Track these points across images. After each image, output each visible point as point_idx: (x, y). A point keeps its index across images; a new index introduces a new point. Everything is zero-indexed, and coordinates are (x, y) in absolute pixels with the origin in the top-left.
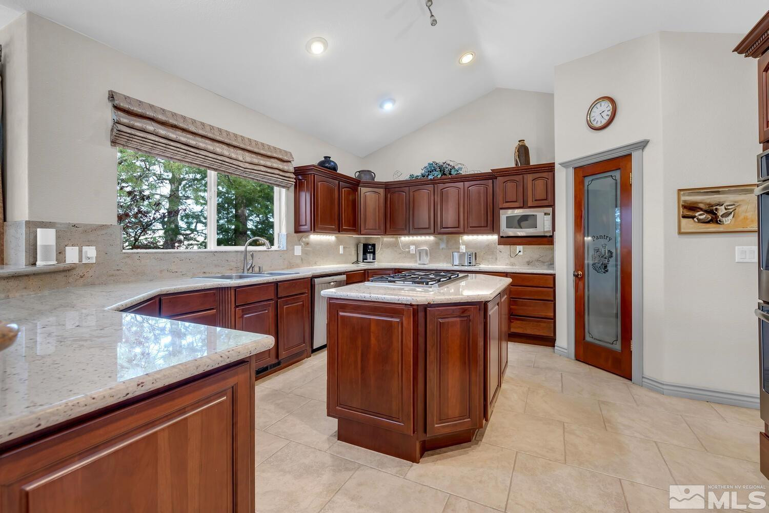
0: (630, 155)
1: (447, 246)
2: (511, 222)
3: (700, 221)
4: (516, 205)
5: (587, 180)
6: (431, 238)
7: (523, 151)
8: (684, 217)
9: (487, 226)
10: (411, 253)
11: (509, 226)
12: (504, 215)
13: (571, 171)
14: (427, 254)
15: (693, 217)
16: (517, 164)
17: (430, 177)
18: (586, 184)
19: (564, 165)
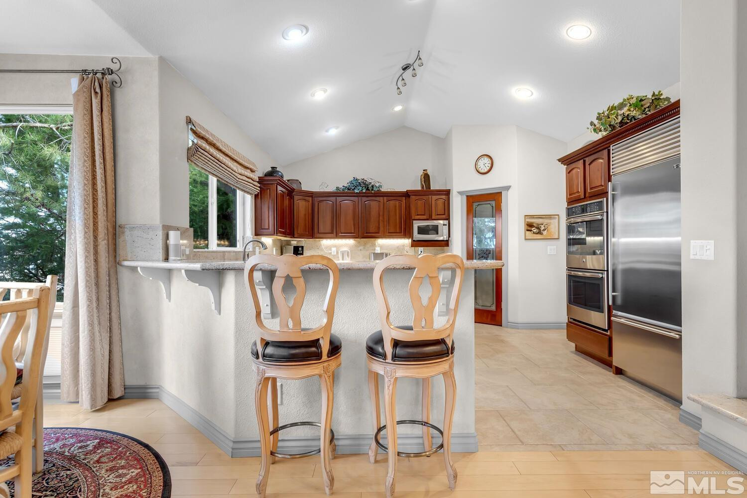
0: (501, 193)
1: (364, 248)
2: (422, 231)
3: (534, 233)
4: (425, 217)
5: (475, 204)
6: (351, 242)
7: (426, 178)
8: (528, 230)
9: (401, 233)
10: (332, 254)
11: (419, 233)
12: (416, 225)
13: (465, 198)
14: (348, 256)
15: (531, 231)
16: (423, 187)
17: (356, 191)
18: (474, 207)
19: (460, 193)
